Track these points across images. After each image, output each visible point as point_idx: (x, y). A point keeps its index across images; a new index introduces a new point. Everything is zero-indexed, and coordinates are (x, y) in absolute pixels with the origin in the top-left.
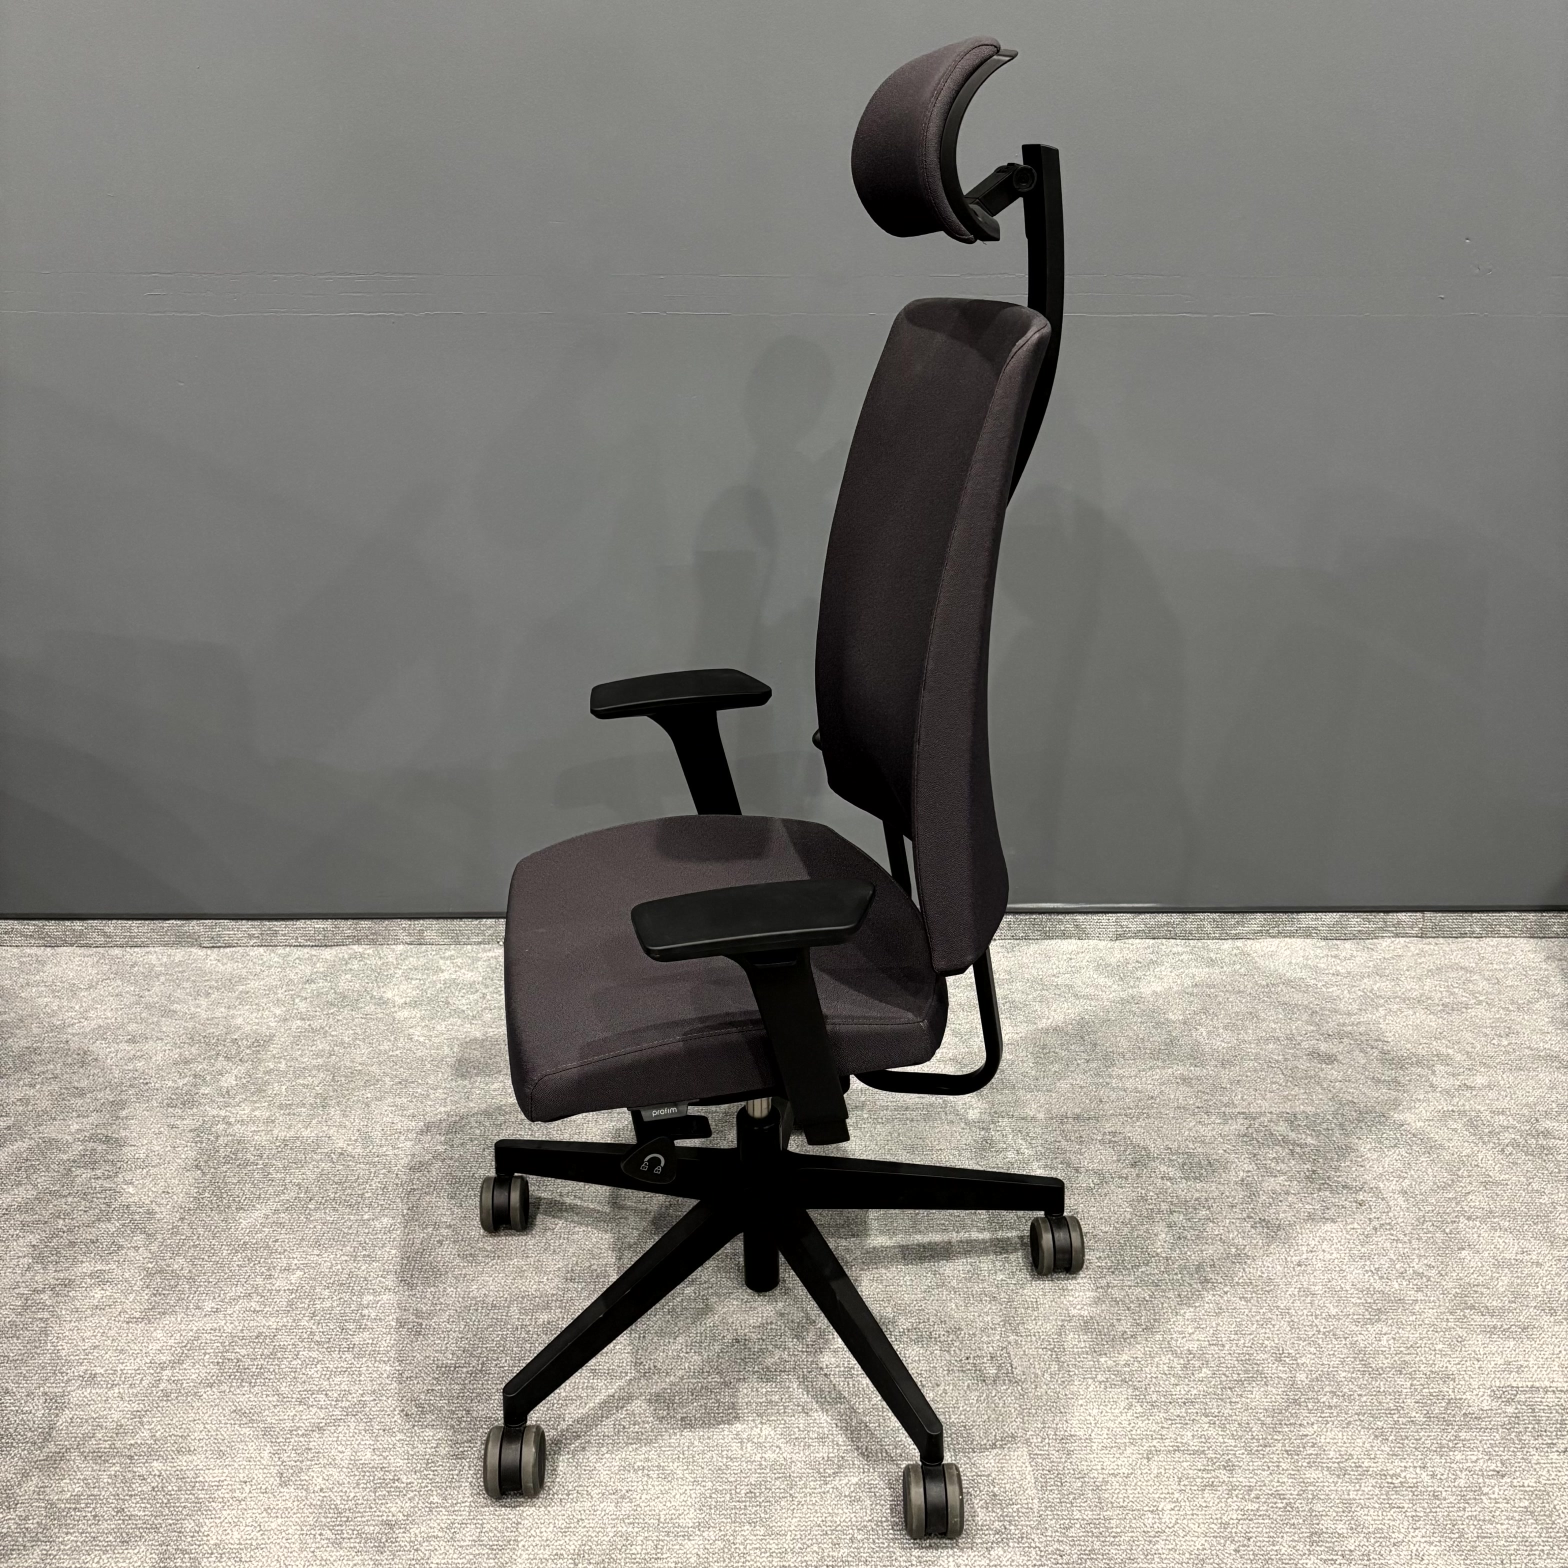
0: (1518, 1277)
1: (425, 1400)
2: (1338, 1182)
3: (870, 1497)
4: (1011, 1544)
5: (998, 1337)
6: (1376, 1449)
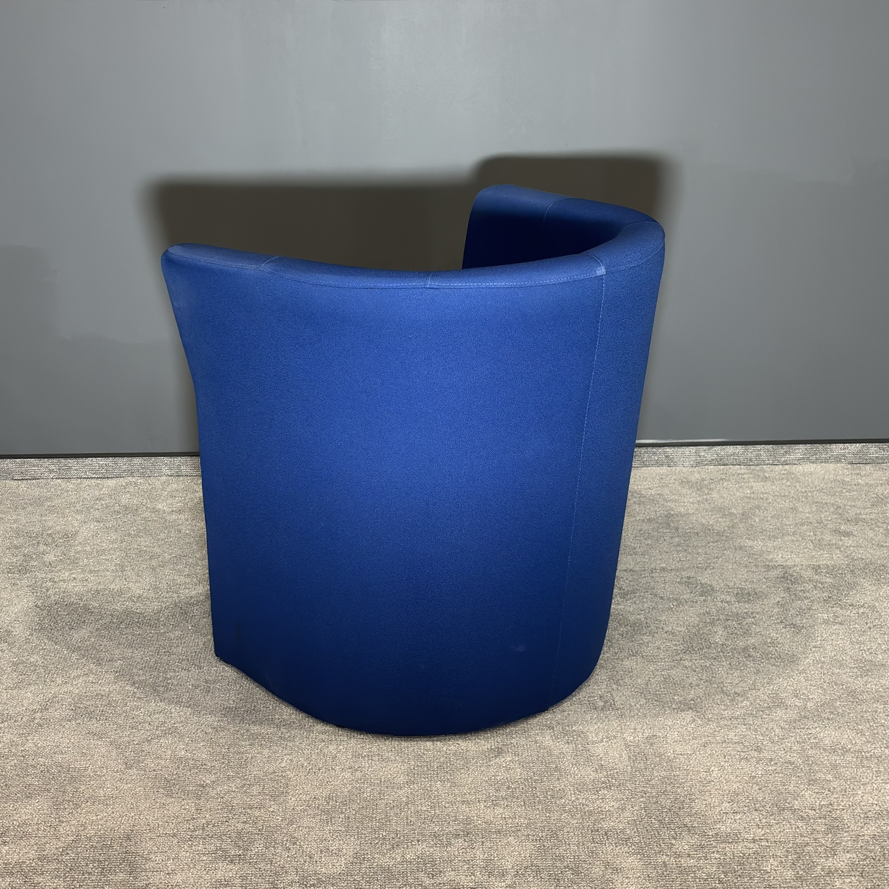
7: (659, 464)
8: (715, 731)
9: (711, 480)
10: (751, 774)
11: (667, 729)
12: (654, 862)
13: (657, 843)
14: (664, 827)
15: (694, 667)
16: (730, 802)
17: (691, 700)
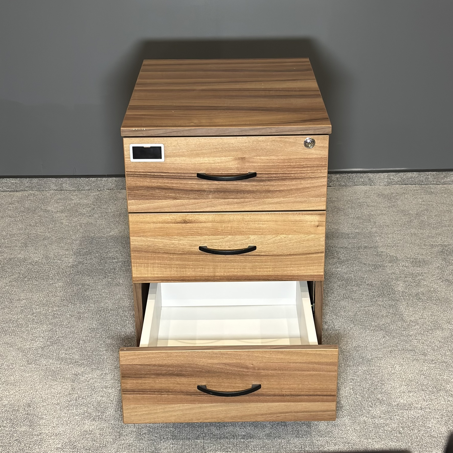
7: (364, 184)
8: (398, 343)
9: (397, 193)
10: (420, 369)
11: (367, 342)
12: (358, 421)
13: (360, 410)
14: (365, 400)
15: (385, 306)
16: (406, 386)
17: (383, 325)
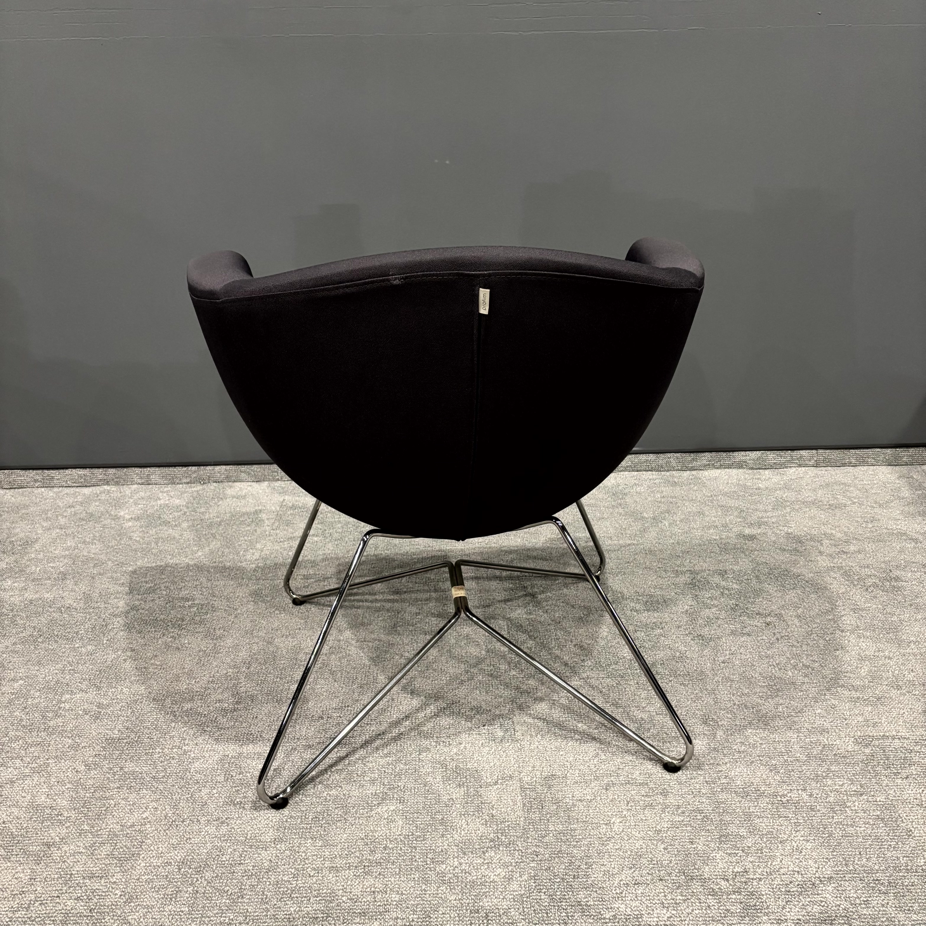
0: (875, 666)
1: (92, 761)
2: (753, 611)
3: (403, 819)
4: (501, 849)
5: (507, 712)
6: (770, 778)
